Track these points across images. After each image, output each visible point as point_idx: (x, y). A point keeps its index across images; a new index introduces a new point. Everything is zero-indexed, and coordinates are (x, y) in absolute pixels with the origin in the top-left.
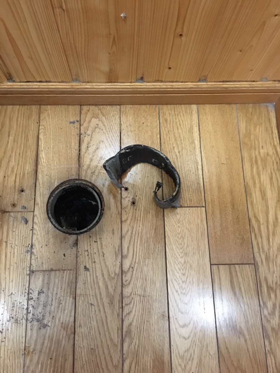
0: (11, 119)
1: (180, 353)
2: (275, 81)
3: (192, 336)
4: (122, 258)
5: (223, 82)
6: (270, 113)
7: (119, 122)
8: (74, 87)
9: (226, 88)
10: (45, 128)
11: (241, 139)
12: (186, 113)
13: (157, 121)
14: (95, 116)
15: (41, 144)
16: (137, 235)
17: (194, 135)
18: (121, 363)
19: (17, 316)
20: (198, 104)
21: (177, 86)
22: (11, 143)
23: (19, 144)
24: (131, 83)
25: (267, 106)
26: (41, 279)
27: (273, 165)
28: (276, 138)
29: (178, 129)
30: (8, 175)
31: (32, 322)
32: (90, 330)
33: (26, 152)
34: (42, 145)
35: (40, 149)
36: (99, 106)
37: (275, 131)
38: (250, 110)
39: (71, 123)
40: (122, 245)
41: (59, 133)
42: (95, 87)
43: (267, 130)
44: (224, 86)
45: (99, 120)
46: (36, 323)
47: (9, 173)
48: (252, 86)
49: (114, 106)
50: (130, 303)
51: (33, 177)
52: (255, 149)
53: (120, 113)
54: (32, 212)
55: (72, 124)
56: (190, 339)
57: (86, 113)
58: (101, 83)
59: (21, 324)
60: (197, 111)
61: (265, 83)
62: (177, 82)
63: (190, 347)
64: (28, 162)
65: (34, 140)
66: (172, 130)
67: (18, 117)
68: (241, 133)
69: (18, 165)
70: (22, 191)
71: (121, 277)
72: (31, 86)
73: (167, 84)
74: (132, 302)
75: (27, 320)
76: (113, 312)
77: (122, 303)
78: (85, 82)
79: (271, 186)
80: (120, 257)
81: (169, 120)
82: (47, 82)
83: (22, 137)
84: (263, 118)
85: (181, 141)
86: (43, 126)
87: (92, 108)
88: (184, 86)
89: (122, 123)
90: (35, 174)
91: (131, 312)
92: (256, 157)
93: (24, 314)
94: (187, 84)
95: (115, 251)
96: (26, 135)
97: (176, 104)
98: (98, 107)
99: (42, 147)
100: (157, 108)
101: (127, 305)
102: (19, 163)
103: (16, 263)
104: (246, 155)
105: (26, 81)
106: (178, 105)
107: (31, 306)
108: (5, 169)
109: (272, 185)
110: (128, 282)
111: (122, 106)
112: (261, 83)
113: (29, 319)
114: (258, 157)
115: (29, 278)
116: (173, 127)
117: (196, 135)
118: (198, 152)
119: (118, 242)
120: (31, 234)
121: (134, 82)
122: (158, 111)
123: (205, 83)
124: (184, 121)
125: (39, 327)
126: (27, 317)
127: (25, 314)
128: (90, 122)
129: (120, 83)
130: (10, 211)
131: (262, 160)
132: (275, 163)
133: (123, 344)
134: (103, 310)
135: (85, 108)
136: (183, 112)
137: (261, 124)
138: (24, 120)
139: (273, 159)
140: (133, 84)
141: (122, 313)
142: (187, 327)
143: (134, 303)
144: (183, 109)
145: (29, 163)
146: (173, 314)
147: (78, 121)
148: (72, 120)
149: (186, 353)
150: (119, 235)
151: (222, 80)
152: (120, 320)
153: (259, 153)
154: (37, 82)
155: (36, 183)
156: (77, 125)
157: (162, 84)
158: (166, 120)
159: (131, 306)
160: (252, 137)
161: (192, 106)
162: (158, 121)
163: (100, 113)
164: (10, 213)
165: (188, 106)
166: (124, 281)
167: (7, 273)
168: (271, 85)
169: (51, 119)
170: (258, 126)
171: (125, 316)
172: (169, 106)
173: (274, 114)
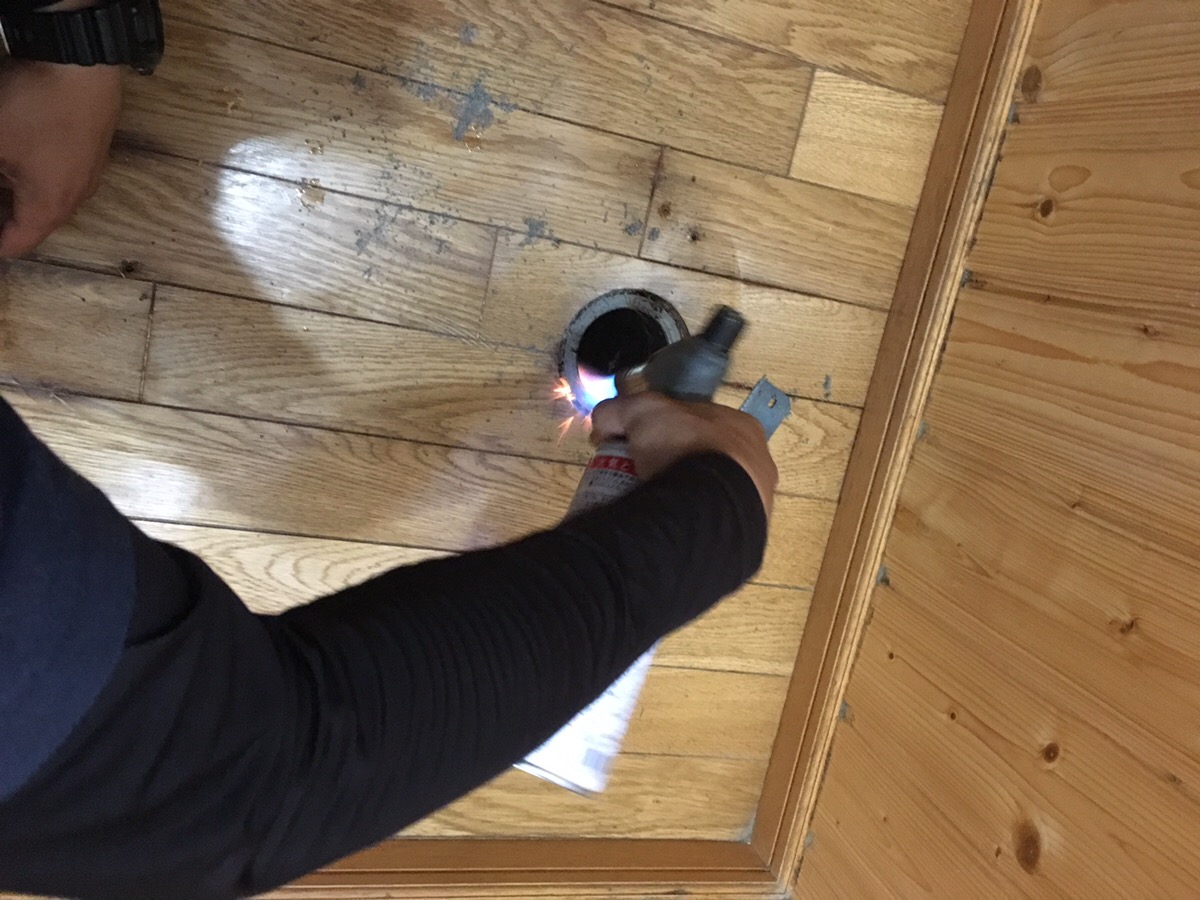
0: (876, 234)
1: (238, 551)
2: (801, 861)
3: (272, 582)
4: (480, 451)
5: (829, 755)
6: (729, 830)
7: (799, 493)
8: (911, 421)
9: (813, 756)
10: (832, 314)
11: (686, 759)
12: (779, 648)
13: (778, 580)
14: (828, 438)
15: (797, 300)
16: (526, 493)
17: (724, 658)
18: (242, 413)
19: (398, 180)
20: (792, 678)
21: (846, 653)
22: (817, 225)
23: (811, 246)
24: (884, 553)
25: (746, 825)
26: (473, 251)
27: (610, 818)
28: (671, 834)
29: (747, 624)
30: (742, 207)
31: (377, 215)
32: (330, 351)
33: (785, 261)
34: (794, 302)
35: (784, 295)
36: (850, 450)
37: (687, 834)
38: (746, 789)
39: (828, 378)
40: (511, 455)
41: (812, 346)
42: (896, 471)
43: (692, 817)
44: (819, 753)
45: (816, 447)
46: (373, 224)
47: (745, 211)
48: (803, 812)
49: (840, 487)
50: (372, 453)
51: (722, 268)
52: (657, 785)
53: (819, 499)
54: (639, 252)
55: (824, 381)
56: (265, 577)
57: (840, 419)
58: (902, 486)
59: (376, 187)
60: (777, 672)
61: (802, 840)
62: (857, 655)
63: (247, 574)
64: (760, 261)
65: (809, 283)
66: (748, 611)
67: (875, 252)
68: (703, 761)
69: (759, 235)
70: (694, 238)
71: (437, 442)
72: (939, 320)
73: (859, 633)
74: (374, 460)
75: (385, 203)
76: (361, 411)
77: (376, 436)
78: (913, 450)
79: (567, 806)
80: (483, 447)
81: (774, 607)
82: (940, 361)
83: (826, 254)
84: (722, 814)
85: (718, 627)
86: (838, 312)
87: (850, 436)
88: (842, 668)
89: (796, 499)
90: (726, 274)
91: (353, 453)
92: (639, 784)
93: (400, 198)
94: (847, 674)
95: (498, 438)
96: (825, 266)
97: (804, 630)
98: (847, 449)
99: (787, 302)
100: (807, 585)
101: (372, 445)
102: (765, 238)
103: (525, 196)
104: (650, 763)
105: (956, 314)
106: (802, 632)
107: (415, 218)
108: (759, 202)
109: (568, 809)
110: (422, 456)
111: (835, 506)
112: (805, 832)
113: (386, 208)
114: (637, 789)
115: (483, 224)
116: (755, 614)
117: (723, 663)
118: (682, 660)
119: (520, 446)
120: (585, 244)
121: (882, 560)
122: (801, 586)
123: (836, 714)
124: (761, 641)
125: (362, 231)
126: (390, 203)
127: (398, 200)
128: (818, 424)
129: (890, 531)
130: (655, 198)
131: (629, 796)
132: (615, 823)
133: (284, 423)
134: (370, 389)
135: (854, 418)
136: (784, 641)
137: (710, 808)
138: (864, 267)
139: (626, 821)
140: (879, 557)
141: (353, 433)
142: (294, 576)
143: (372, 463)
144: (791, 644)
145: (757, 263)
146: (329, 549)
147: (827, 395)
148: (833, 382)
149: (236, 564)
150: (534, 453)
151: (833, 754)
152: (338, 426)
153: (646, 793)
154: (946, 339)
155: (707, 273)
156: (819, 393)
157: (862, 622)
158: (773, 601)
159: (366, 456)
160: (686, 784)
161: (792, 665)
162: (777, 583)
163: (833, 451)
164: (648, 199)
165: (795, 654)
166: (426, 447)
167: (507, 171)
168: (793, 851)
169: (850, 334)
170: (707, 799)
171: (345, 438)
172: (805, 613)
173: (725, 838)
